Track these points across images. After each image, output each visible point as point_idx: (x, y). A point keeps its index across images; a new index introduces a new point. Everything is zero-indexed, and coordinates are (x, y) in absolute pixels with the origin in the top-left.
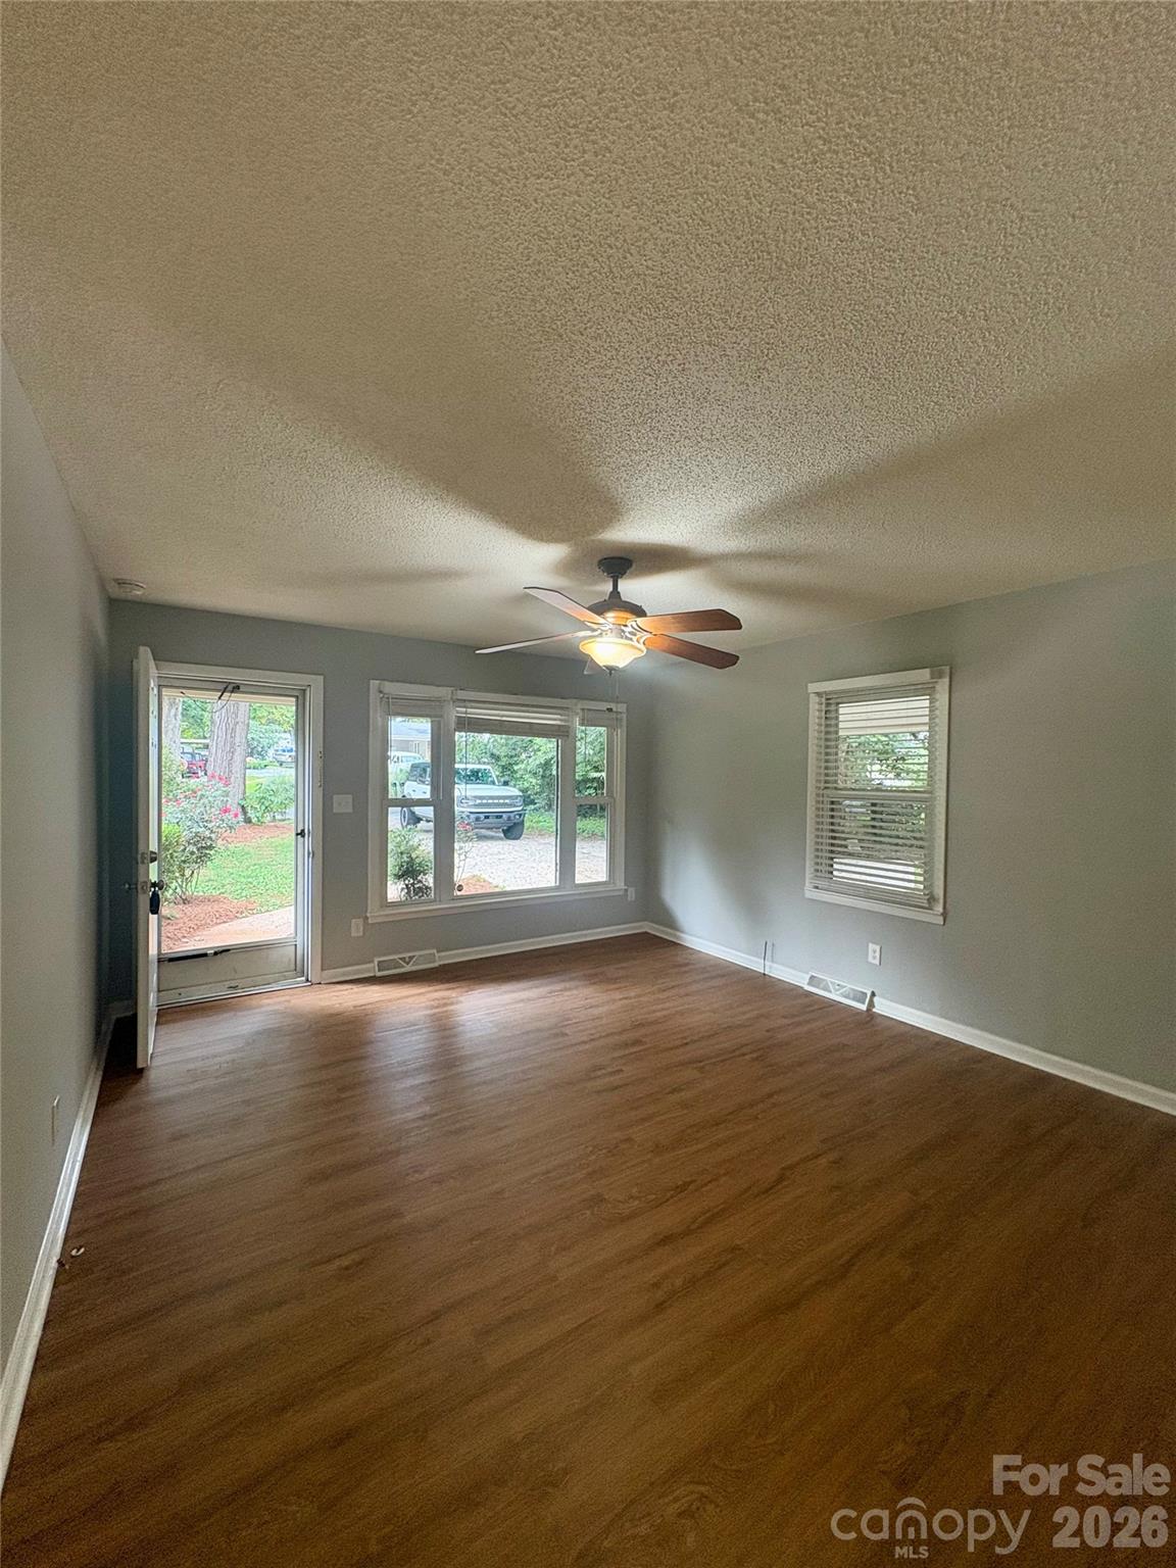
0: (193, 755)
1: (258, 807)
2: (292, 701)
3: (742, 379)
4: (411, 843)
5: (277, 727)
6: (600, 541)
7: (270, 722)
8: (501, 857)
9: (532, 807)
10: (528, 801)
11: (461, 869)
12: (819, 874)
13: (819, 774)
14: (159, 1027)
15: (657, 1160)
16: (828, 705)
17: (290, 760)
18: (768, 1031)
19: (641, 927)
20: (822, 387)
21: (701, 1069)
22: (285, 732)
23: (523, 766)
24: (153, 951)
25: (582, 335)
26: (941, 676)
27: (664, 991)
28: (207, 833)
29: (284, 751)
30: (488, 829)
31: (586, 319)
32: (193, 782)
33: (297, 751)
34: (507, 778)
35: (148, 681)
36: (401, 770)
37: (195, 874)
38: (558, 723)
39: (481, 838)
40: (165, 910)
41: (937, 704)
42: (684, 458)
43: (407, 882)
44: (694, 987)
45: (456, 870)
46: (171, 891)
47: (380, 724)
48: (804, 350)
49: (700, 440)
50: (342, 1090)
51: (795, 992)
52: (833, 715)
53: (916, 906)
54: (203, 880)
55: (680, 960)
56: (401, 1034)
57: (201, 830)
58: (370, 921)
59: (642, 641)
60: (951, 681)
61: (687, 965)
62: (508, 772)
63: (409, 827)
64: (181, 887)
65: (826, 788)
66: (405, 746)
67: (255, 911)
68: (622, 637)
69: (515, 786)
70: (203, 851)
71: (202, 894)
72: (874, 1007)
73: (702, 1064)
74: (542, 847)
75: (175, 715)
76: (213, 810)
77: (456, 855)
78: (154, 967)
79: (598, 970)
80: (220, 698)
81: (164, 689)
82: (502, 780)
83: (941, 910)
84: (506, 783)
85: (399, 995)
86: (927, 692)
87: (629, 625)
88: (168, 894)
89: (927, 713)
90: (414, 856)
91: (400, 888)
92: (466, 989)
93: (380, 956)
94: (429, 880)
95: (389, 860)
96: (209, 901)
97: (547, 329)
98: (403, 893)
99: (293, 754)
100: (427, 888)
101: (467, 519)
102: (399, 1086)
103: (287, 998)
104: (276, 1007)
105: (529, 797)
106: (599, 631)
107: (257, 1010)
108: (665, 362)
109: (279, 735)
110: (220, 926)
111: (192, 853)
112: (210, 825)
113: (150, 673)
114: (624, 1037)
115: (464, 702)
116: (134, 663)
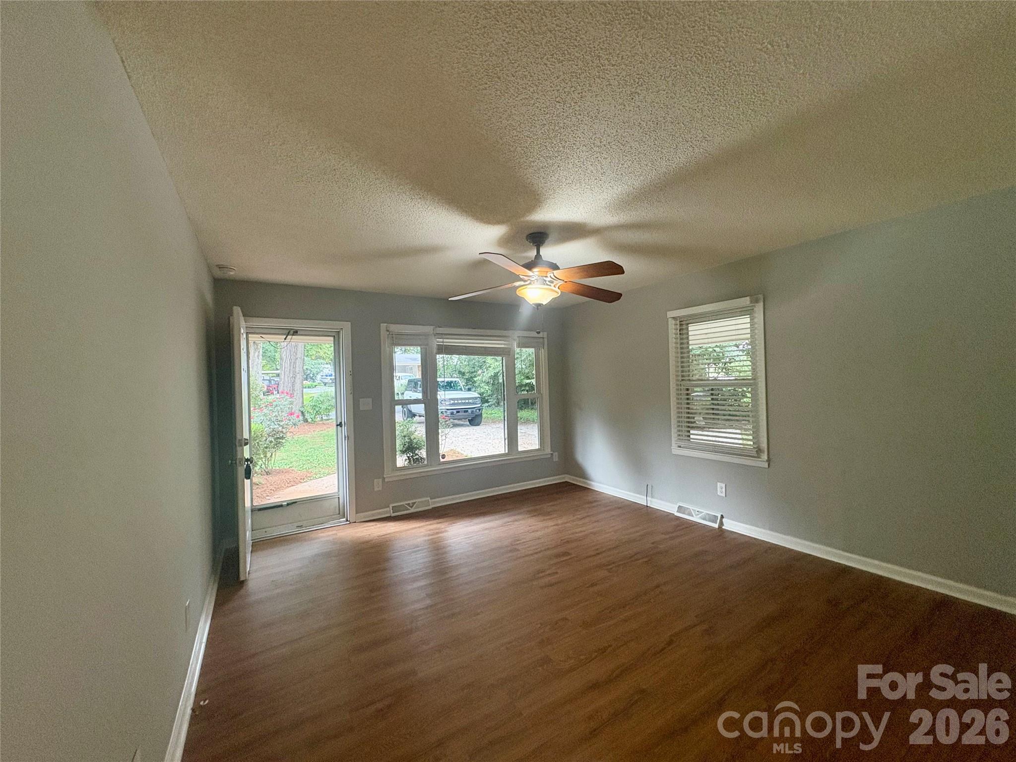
0: (270, 381)
1: (312, 411)
2: (331, 341)
3: (621, 101)
4: (410, 429)
5: (322, 361)
6: (527, 222)
7: (317, 358)
8: (469, 437)
9: (487, 404)
10: (484, 401)
11: (443, 446)
12: (681, 438)
13: (677, 371)
14: (253, 554)
15: (584, 632)
16: (681, 325)
17: (331, 381)
18: (653, 543)
19: (564, 478)
20: (675, 103)
21: (609, 571)
22: (327, 364)
23: (480, 378)
24: (248, 504)
25: (514, 77)
26: (757, 301)
27: (581, 519)
28: (280, 429)
29: (327, 376)
30: (459, 419)
31: (516, 65)
32: (271, 398)
33: (335, 376)
34: (469, 386)
35: (240, 329)
36: (402, 385)
37: (273, 456)
38: (503, 346)
39: (455, 425)
40: (255, 479)
41: (756, 320)
42: (582, 160)
43: (408, 455)
44: (601, 516)
45: (440, 446)
46: (258, 467)
47: (388, 352)
48: (663, 78)
49: (593, 146)
50: (371, 591)
51: (669, 517)
52: (685, 331)
53: (747, 456)
54: (279, 459)
55: (590, 498)
56: (410, 553)
57: (276, 427)
58: (386, 480)
59: (557, 287)
60: (764, 305)
61: (595, 501)
62: (470, 383)
63: (408, 419)
64: (265, 464)
65: (682, 380)
66: (404, 369)
67: (312, 478)
68: (544, 284)
69: (475, 391)
70: (278, 440)
71: (278, 468)
72: (723, 525)
73: (610, 567)
74: (494, 430)
75: (258, 356)
76: (283, 414)
77: (440, 436)
78: (249, 515)
79: (538, 507)
80: (285, 339)
81: (250, 335)
82: (467, 387)
83: (766, 458)
84: (469, 390)
85: (407, 528)
86: (749, 313)
87: (549, 276)
88: (257, 468)
89: (749, 327)
90: (412, 437)
91: (404, 459)
92: (451, 523)
93: (394, 503)
94: (423, 453)
95: (397, 441)
96: (283, 472)
97: (491, 74)
98: (406, 462)
99: (333, 377)
100: (421, 458)
101: (440, 211)
102: (410, 587)
103: (334, 532)
104: (328, 539)
105: (484, 398)
106: (529, 282)
107: (316, 541)
108: (569, 92)
109: (323, 366)
110: (290, 488)
111: (271, 442)
112: (281, 424)
113: (241, 325)
114: (555, 551)
115: (442, 335)
116: (231, 319)
